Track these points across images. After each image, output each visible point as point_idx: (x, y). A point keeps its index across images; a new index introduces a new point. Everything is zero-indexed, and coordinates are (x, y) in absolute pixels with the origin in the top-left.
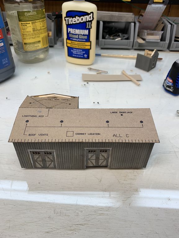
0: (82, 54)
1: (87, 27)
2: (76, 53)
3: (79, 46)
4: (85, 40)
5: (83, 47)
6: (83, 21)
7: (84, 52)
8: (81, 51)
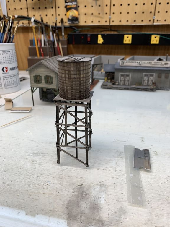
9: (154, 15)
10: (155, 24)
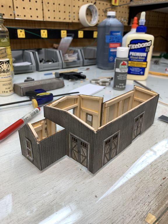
0: (139, 71)
1: (146, 51)
2: (134, 71)
3: (138, 65)
4: (142, 61)
5: (140, 66)
6: (143, 46)
7: (141, 70)
8: (138, 69)
9: (14, 10)
10: (16, 19)
